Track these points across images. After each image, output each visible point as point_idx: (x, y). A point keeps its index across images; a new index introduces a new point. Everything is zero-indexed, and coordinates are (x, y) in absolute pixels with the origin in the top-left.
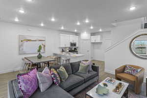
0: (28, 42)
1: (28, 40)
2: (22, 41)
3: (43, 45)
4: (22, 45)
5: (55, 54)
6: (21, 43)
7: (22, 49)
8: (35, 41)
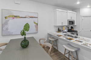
0: (15, 19)
1: (16, 17)
2: (6, 18)
3: (35, 23)
4: (6, 23)
5: (50, 35)
6: (4, 20)
7: (7, 29)
8: (25, 18)
